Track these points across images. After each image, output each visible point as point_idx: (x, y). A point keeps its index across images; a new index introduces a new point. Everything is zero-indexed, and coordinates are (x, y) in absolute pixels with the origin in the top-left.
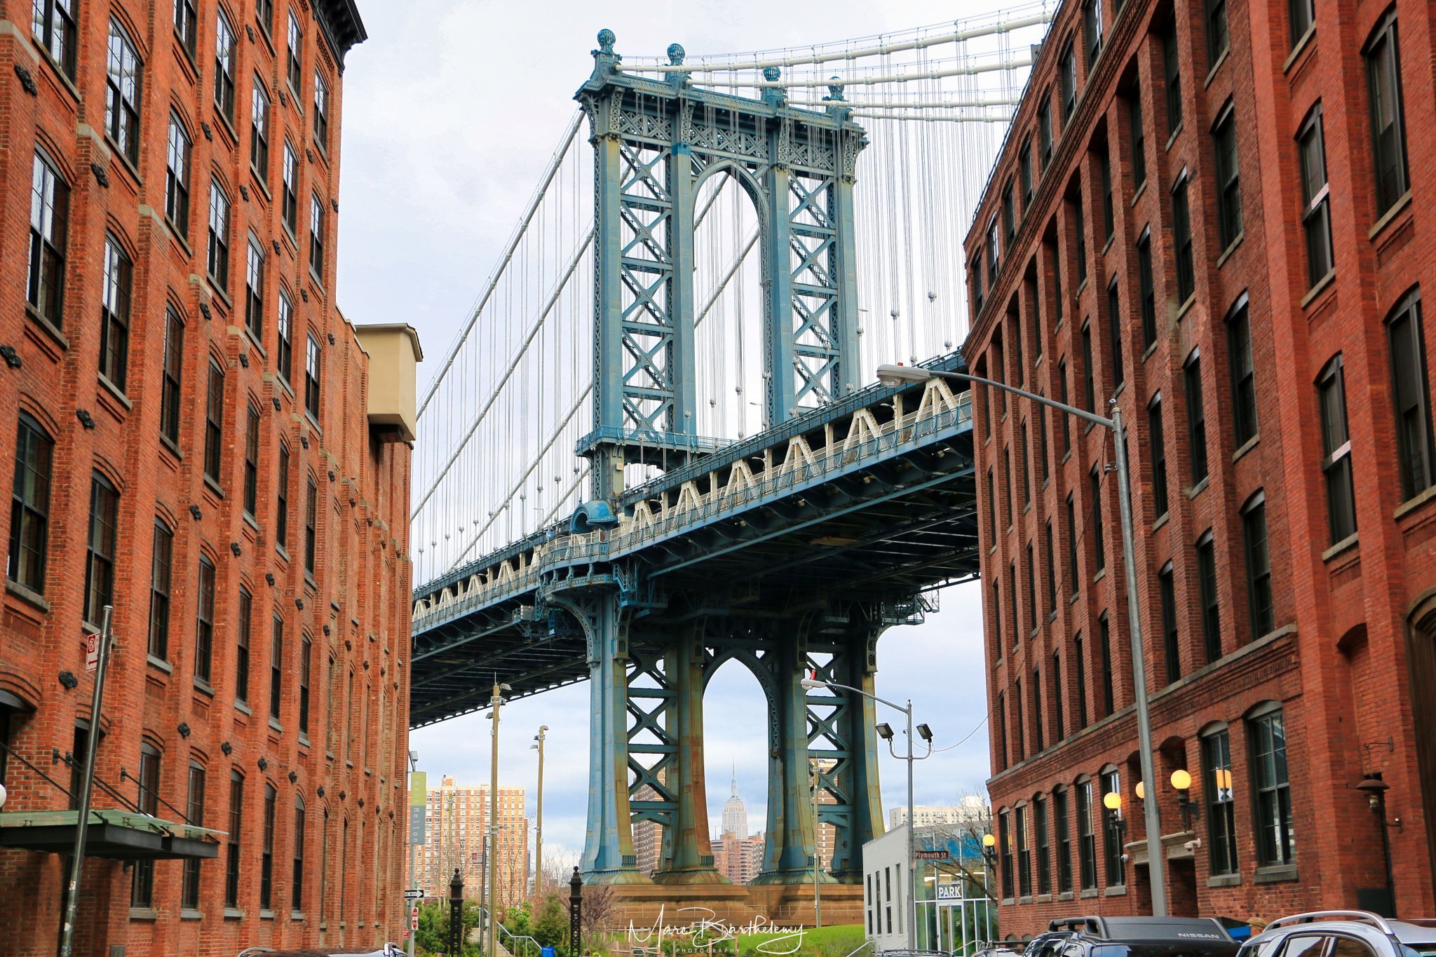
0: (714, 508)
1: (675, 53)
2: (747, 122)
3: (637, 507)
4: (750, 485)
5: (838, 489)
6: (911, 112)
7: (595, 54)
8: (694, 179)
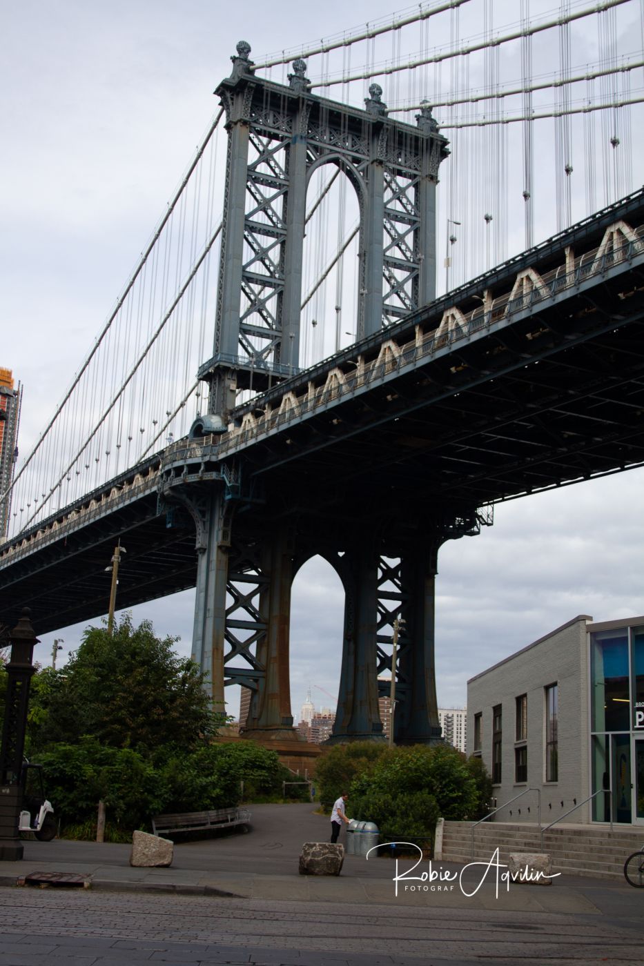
1: (299, 67)
2: (354, 124)
3: (245, 419)
7: (234, 59)
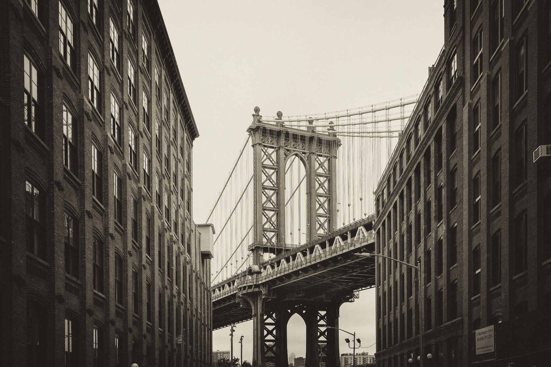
0: (291, 267)
1: (280, 115)
2: (303, 138)
3: (267, 267)
4: (303, 260)
5: (330, 261)
6: (356, 134)
7: (254, 115)
8: (285, 158)
